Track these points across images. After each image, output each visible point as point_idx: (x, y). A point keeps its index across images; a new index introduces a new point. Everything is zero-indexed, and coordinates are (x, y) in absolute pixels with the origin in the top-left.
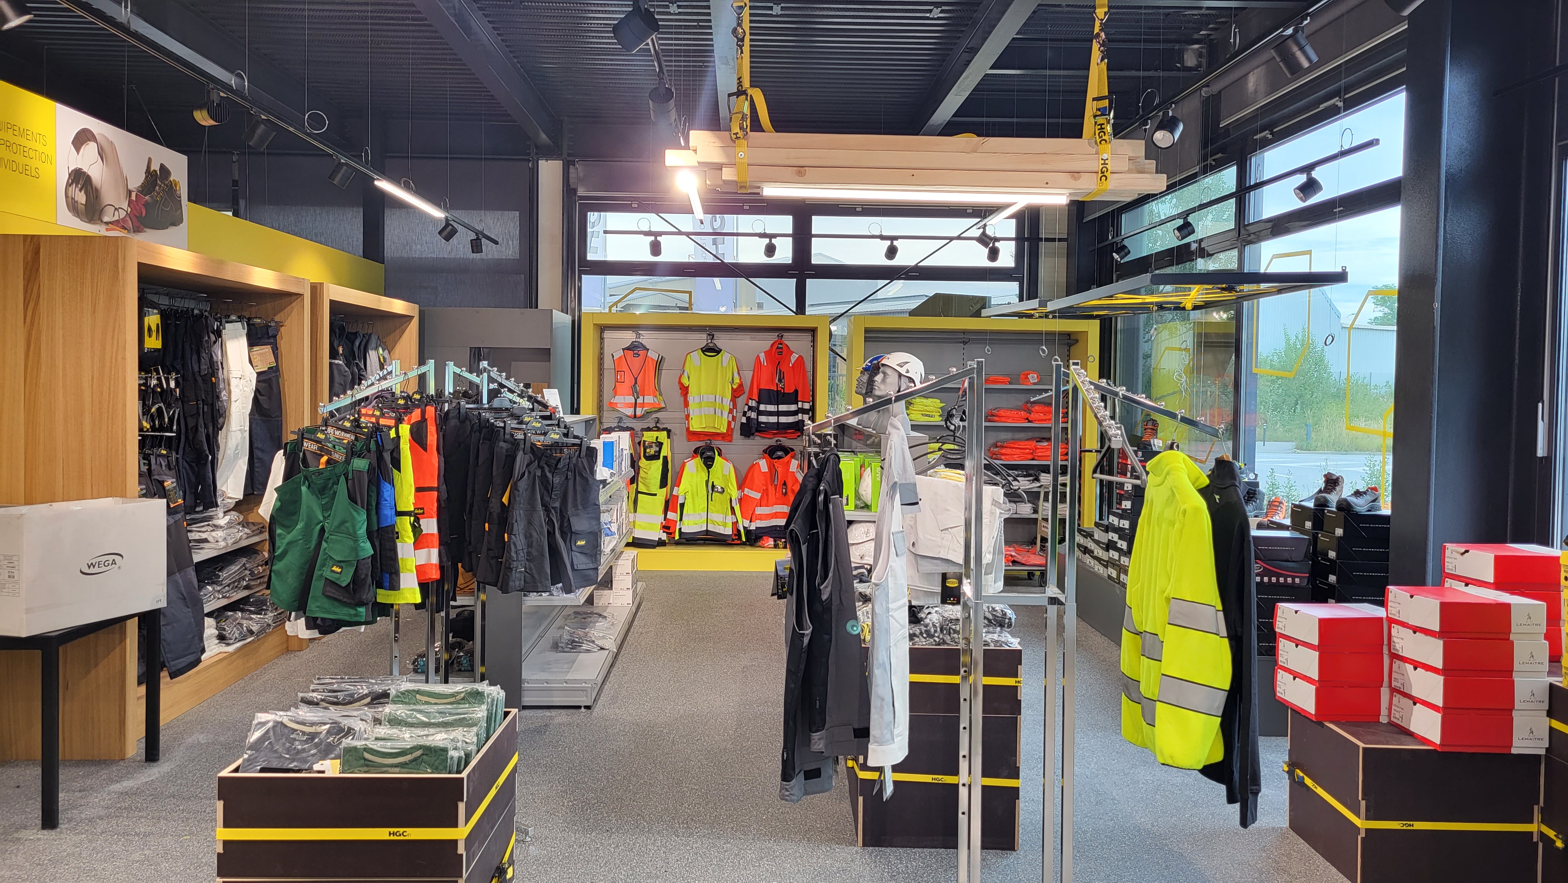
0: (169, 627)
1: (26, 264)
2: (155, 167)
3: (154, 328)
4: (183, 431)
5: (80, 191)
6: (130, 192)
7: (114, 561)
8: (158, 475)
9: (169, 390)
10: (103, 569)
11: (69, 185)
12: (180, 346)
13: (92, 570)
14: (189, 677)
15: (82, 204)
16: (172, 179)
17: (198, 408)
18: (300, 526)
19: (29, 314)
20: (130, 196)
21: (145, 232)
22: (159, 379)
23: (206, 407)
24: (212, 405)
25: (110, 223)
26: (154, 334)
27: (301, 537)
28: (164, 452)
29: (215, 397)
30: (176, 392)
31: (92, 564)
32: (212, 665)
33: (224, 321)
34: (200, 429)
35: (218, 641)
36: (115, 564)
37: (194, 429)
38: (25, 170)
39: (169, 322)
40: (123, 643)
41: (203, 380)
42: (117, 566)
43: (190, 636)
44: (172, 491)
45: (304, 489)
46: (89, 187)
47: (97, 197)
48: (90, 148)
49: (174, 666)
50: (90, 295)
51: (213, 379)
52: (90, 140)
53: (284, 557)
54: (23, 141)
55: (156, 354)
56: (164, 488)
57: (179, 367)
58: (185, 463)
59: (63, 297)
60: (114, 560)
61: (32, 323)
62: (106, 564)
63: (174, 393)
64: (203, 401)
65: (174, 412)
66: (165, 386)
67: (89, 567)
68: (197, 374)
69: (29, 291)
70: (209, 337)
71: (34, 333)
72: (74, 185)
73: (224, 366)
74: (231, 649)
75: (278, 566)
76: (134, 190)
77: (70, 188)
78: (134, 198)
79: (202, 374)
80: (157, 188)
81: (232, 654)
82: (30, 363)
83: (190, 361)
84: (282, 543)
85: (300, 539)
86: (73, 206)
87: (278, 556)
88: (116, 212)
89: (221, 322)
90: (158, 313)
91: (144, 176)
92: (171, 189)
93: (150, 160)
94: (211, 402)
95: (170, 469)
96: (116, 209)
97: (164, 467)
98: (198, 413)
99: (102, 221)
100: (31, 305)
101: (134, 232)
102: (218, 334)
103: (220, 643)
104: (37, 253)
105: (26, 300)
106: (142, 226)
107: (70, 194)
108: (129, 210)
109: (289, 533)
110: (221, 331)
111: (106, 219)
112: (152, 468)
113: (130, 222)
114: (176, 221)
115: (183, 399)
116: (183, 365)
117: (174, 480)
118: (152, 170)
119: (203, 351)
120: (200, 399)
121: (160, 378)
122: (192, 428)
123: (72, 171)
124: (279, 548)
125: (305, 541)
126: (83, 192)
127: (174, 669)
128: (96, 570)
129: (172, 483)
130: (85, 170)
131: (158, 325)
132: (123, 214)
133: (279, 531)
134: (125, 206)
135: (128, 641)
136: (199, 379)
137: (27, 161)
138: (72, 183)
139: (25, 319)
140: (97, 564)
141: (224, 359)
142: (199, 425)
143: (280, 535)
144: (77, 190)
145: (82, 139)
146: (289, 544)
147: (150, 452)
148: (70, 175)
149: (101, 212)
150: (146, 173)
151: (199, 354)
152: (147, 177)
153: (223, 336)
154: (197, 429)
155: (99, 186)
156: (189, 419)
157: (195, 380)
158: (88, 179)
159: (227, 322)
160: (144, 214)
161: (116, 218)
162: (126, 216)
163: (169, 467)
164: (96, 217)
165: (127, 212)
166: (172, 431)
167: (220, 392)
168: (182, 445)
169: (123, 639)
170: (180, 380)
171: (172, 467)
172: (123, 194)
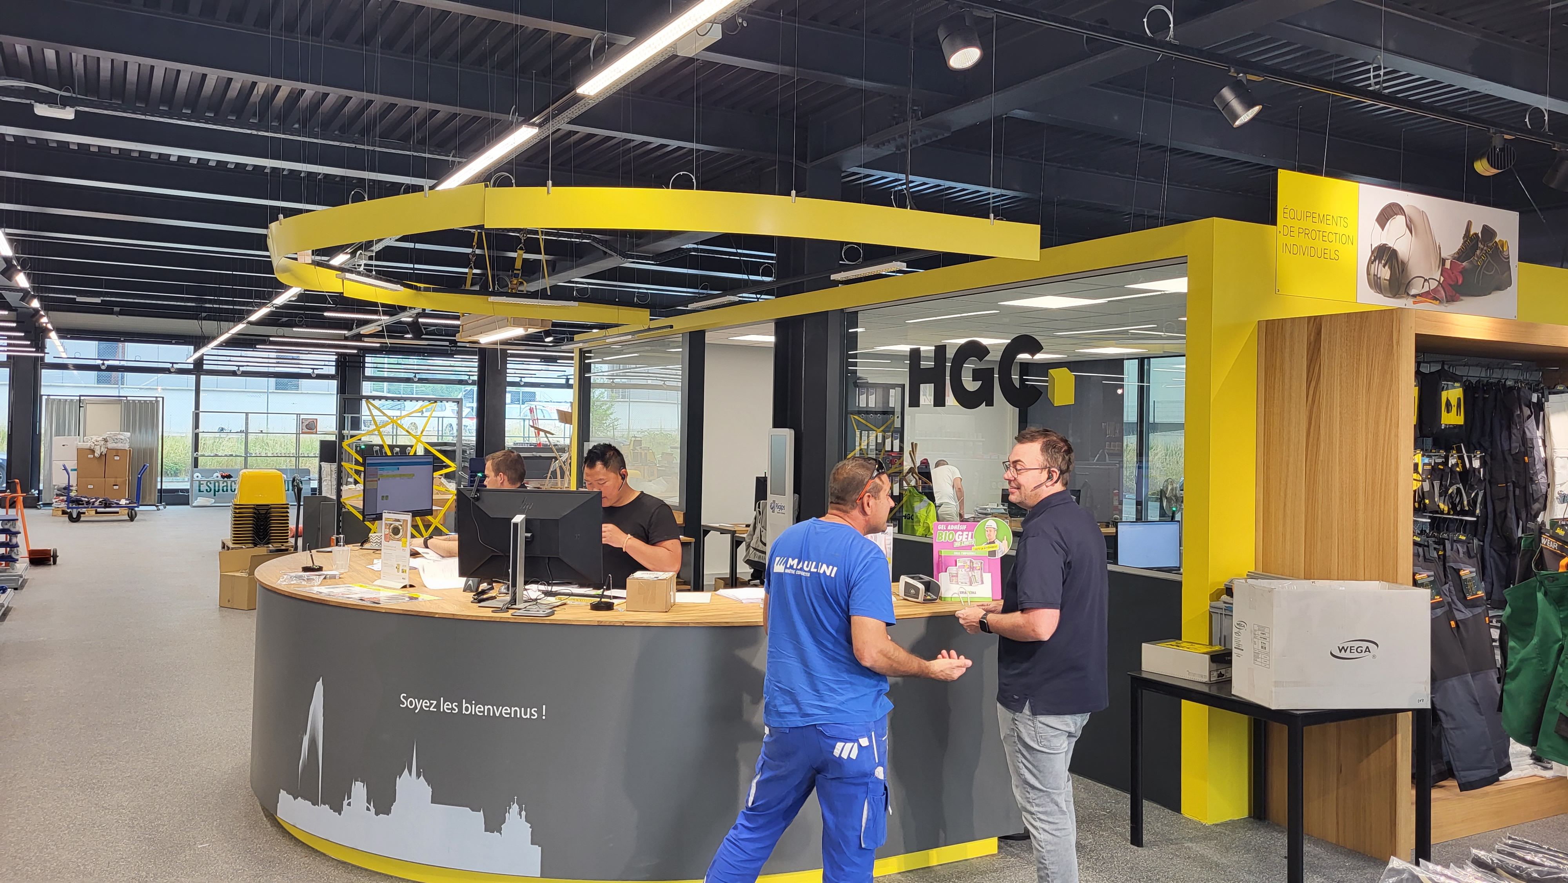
0: (1458, 732)
1: (1309, 344)
2: (1476, 229)
3: (1454, 402)
4: (1490, 516)
5: (1384, 266)
6: (1443, 261)
7: (1368, 650)
8: (1454, 562)
9: (1472, 470)
10: (1356, 655)
11: (1371, 262)
12: (1488, 422)
13: (1343, 654)
14: (1487, 794)
15: (1385, 279)
16: (1497, 240)
17: (1507, 491)
18: (1535, 640)
19: (1311, 393)
20: (1444, 264)
21: (1462, 300)
22: (1461, 458)
23: (1517, 492)
24: (1525, 488)
25: (1418, 295)
26: (1454, 409)
27: (1534, 655)
28: (1464, 538)
29: (1528, 479)
30: (1479, 473)
31: (1343, 648)
32: (1520, 788)
33: (1546, 392)
34: (1509, 514)
35: (1532, 761)
36: (1369, 651)
37: (1503, 515)
38: (1324, 254)
39: (1477, 395)
40: (1394, 738)
41: (1514, 459)
42: (1371, 655)
43: (1484, 748)
44: (1470, 581)
45: (1540, 596)
46: (1394, 261)
47: (1403, 270)
48: (1398, 223)
49: (1464, 777)
50: (1365, 371)
51: (1526, 458)
52: (1396, 214)
53: (1517, 676)
54: (1323, 227)
55: (1456, 430)
56: (1460, 577)
57: (1486, 444)
58: (1492, 551)
59: (1341, 375)
60: (1367, 647)
61: (1313, 401)
62: (1359, 650)
63: (1477, 473)
64: (1514, 483)
65: (1477, 494)
66: (1468, 465)
67: (1340, 651)
68: (1506, 453)
69: (1311, 370)
70: (1521, 411)
71: (1315, 410)
72: (1377, 262)
73: (1547, 444)
74: (1548, 774)
75: (1511, 686)
76: (1448, 257)
77: (1373, 266)
78: (1448, 265)
79: (1513, 453)
80: (1478, 252)
81: (1549, 781)
82: (1311, 440)
83: (1499, 438)
84: (1515, 659)
85: (1534, 658)
86: (1375, 283)
87: (1510, 673)
88: (1426, 284)
89: (1543, 394)
90: (1460, 387)
91: (1462, 241)
92: (1497, 253)
93: (1469, 224)
94: (1524, 484)
95: (1470, 557)
96: (1425, 280)
97: (1461, 555)
98: (1507, 497)
99: (1408, 294)
100: (1313, 384)
101: (1447, 301)
102: (1539, 408)
103: (1535, 764)
104: (1319, 333)
105: (1309, 380)
106: (1457, 295)
107: (1372, 272)
108: (1442, 279)
109: (1524, 648)
110: (1543, 404)
111: (1413, 292)
112: (1447, 554)
113: (1443, 292)
114: (1503, 284)
115: (1491, 481)
116: (1491, 443)
117: (1474, 569)
118: (1472, 233)
119: (1514, 426)
120: (1509, 480)
121: (1463, 456)
122: (1501, 513)
123: (1376, 248)
124: (1511, 664)
125: (1540, 661)
126: (1387, 267)
127: (1464, 780)
128: (1348, 655)
129: (1471, 572)
130: (1390, 245)
131: (1459, 399)
132: (1434, 285)
133: (1511, 643)
134: (1437, 275)
135: (1399, 737)
136: (1509, 459)
137: (1326, 245)
138: (1375, 260)
139: (1307, 398)
140: (1349, 648)
141: (1547, 435)
142: (1508, 510)
143: (1513, 648)
144: (1381, 266)
145: (1386, 216)
146: (1522, 661)
147: (1445, 536)
148: (1373, 252)
149: (1408, 285)
150: (1463, 238)
151: (1509, 429)
152: (1465, 242)
153: (1546, 410)
154: (1506, 516)
155: (1406, 260)
156: (1497, 503)
157: (1505, 460)
158: (1393, 253)
159: (1550, 394)
160: (1460, 282)
161: (1426, 289)
162: (1438, 286)
163: (1468, 554)
164: (1403, 289)
165: (1439, 282)
166: (1473, 515)
167: (1536, 474)
168: (1489, 531)
169: (1394, 733)
170: (1488, 459)
171: (1472, 554)
172: (1435, 262)
